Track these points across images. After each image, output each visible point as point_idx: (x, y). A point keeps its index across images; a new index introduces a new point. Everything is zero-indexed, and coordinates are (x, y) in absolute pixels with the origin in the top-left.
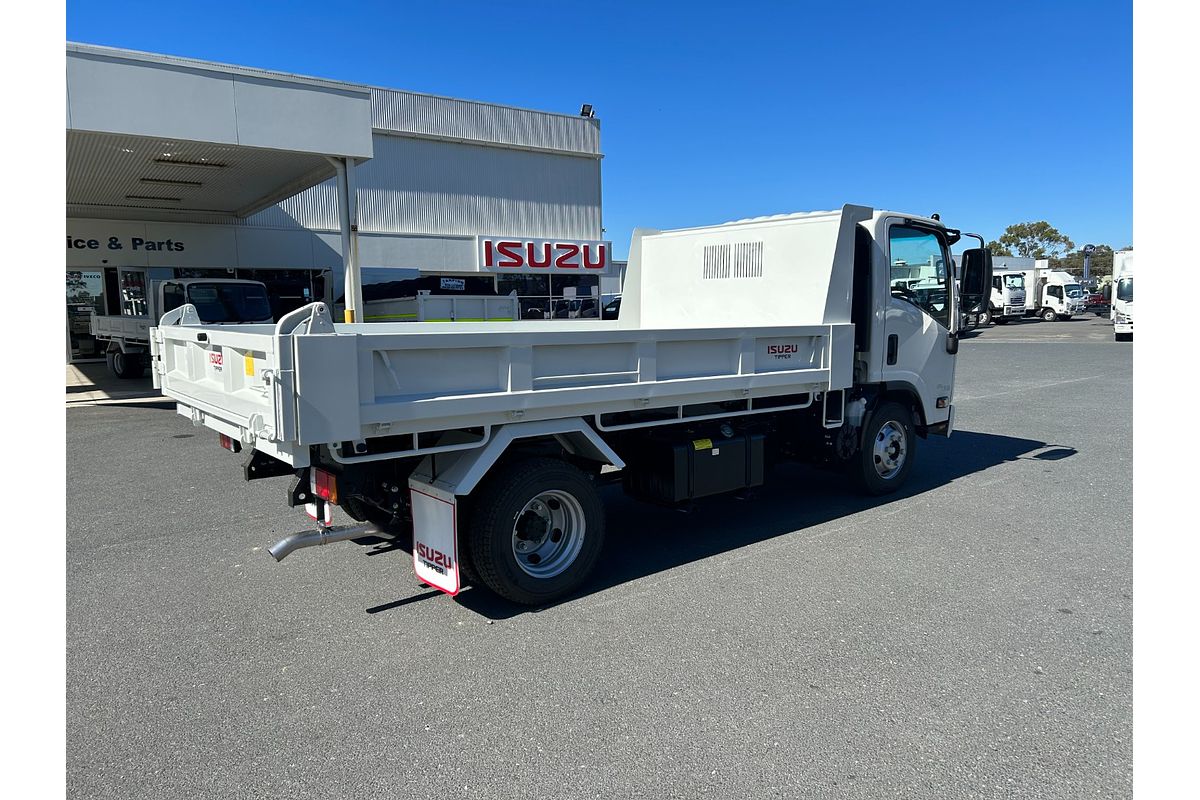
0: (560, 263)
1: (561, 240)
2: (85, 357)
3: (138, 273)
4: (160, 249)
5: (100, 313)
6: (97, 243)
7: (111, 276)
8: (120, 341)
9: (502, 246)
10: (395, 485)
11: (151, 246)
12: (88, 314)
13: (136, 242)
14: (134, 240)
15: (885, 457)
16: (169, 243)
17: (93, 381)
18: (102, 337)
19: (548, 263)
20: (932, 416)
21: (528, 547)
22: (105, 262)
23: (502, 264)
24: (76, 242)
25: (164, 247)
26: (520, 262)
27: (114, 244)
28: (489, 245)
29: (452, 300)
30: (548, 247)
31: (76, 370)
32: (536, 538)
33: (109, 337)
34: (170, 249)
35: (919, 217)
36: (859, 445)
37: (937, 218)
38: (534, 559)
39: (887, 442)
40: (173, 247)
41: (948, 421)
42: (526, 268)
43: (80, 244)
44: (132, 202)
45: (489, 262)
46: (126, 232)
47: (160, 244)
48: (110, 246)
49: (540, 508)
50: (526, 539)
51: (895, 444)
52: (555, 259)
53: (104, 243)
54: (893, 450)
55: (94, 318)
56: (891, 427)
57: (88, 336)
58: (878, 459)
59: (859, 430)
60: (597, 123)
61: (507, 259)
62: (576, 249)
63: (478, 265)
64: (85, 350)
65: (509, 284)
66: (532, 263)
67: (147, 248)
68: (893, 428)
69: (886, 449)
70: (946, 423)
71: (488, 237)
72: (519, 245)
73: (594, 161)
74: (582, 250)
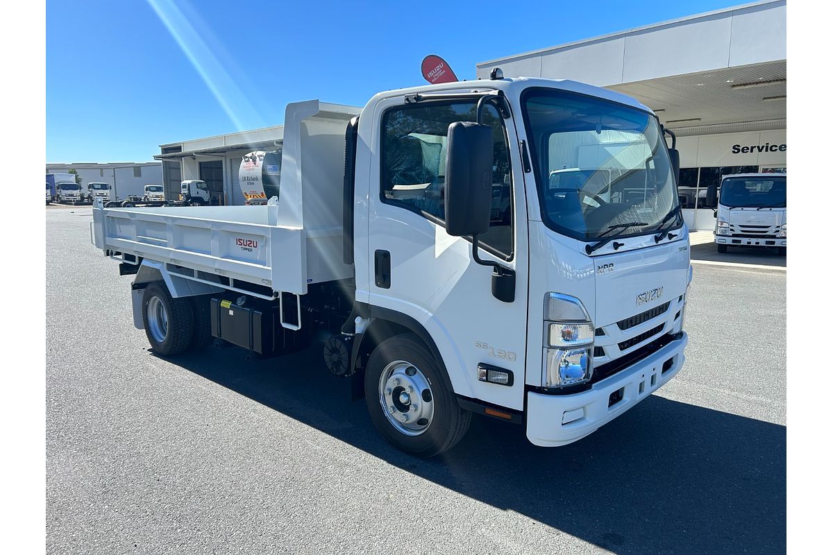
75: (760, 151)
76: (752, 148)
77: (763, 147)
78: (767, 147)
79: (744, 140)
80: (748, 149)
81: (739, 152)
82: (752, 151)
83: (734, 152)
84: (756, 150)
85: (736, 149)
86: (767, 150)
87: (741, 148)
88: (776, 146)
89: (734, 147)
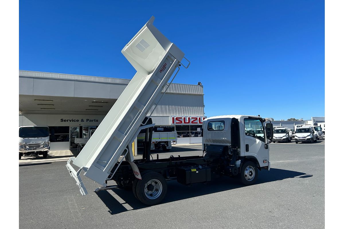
0: (192, 122)
1: (192, 116)
2: (74, 148)
3: (87, 127)
4: (93, 121)
5: (77, 137)
6: (79, 120)
7: (81, 128)
8: (81, 144)
9: (177, 118)
10: (122, 177)
11: (91, 121)
12: (74, 137)
13: (87, 120)
14: (87, 119)
15: (248, 175)
16: (95, 120)
17: (73, 154)
18: (77, 143)
19: (189, 122)
20: (262, 165)
21: (150, 192)
22: (80, 125)
23: (177, 123)
24: (74, 120)
25: (94, 121)
26: (181, 122)
27: (82, 121)
28: (173, 118)
29: (160, 133)
30: (189, 118)
31: (71, 152)
32: (152, 190)
33: (78, 143)
34: (95, 121)
35: (254, 116)
36: (239, 171)
37: (259, 116)
38: (151, 195)
39: (248, 171)
40: (96, 121)
41: (268, 166)
42: (183, 124)
43: (75, 121)
44: (87, 111)
45: (173, 122)
46: (85, 118)
47: (93, 120)
48: (81, 121)
49: (153, 183)
50: (149, 190)
51: (251, 172)
52: (191, 121)
53: (80, 120)
54: (250, 173)
55: (76, 139)
56: (250, 167)
57: (74, 143)
58: (246, 176)
59: (239, 168)
60: (202, 86)
61: (178, 122)
62: (197, 119)
63: (170, 123)
64: (74, 146)
65: (178, 128)
66: (185, 122)
67: (90, 121)
68: (250, 168)
69: (249, 173)
70: (268, 167)
71: (173, 116)
72: (181, 118)
73: (202, 96)
74: (198, 119)
75: (70, 121)
76: (68, 120)
77: (71, 120)
78: (72, 120)
79: (65, 117)
80: (66, 120)
81: (63, 121)
82: (67, 121)
83: (61, 121)
84: (69, 121)
85: (62, 120)
86: (72, 121)
87: (64, 120)
88: (75, 120)
89: (61, 120)
